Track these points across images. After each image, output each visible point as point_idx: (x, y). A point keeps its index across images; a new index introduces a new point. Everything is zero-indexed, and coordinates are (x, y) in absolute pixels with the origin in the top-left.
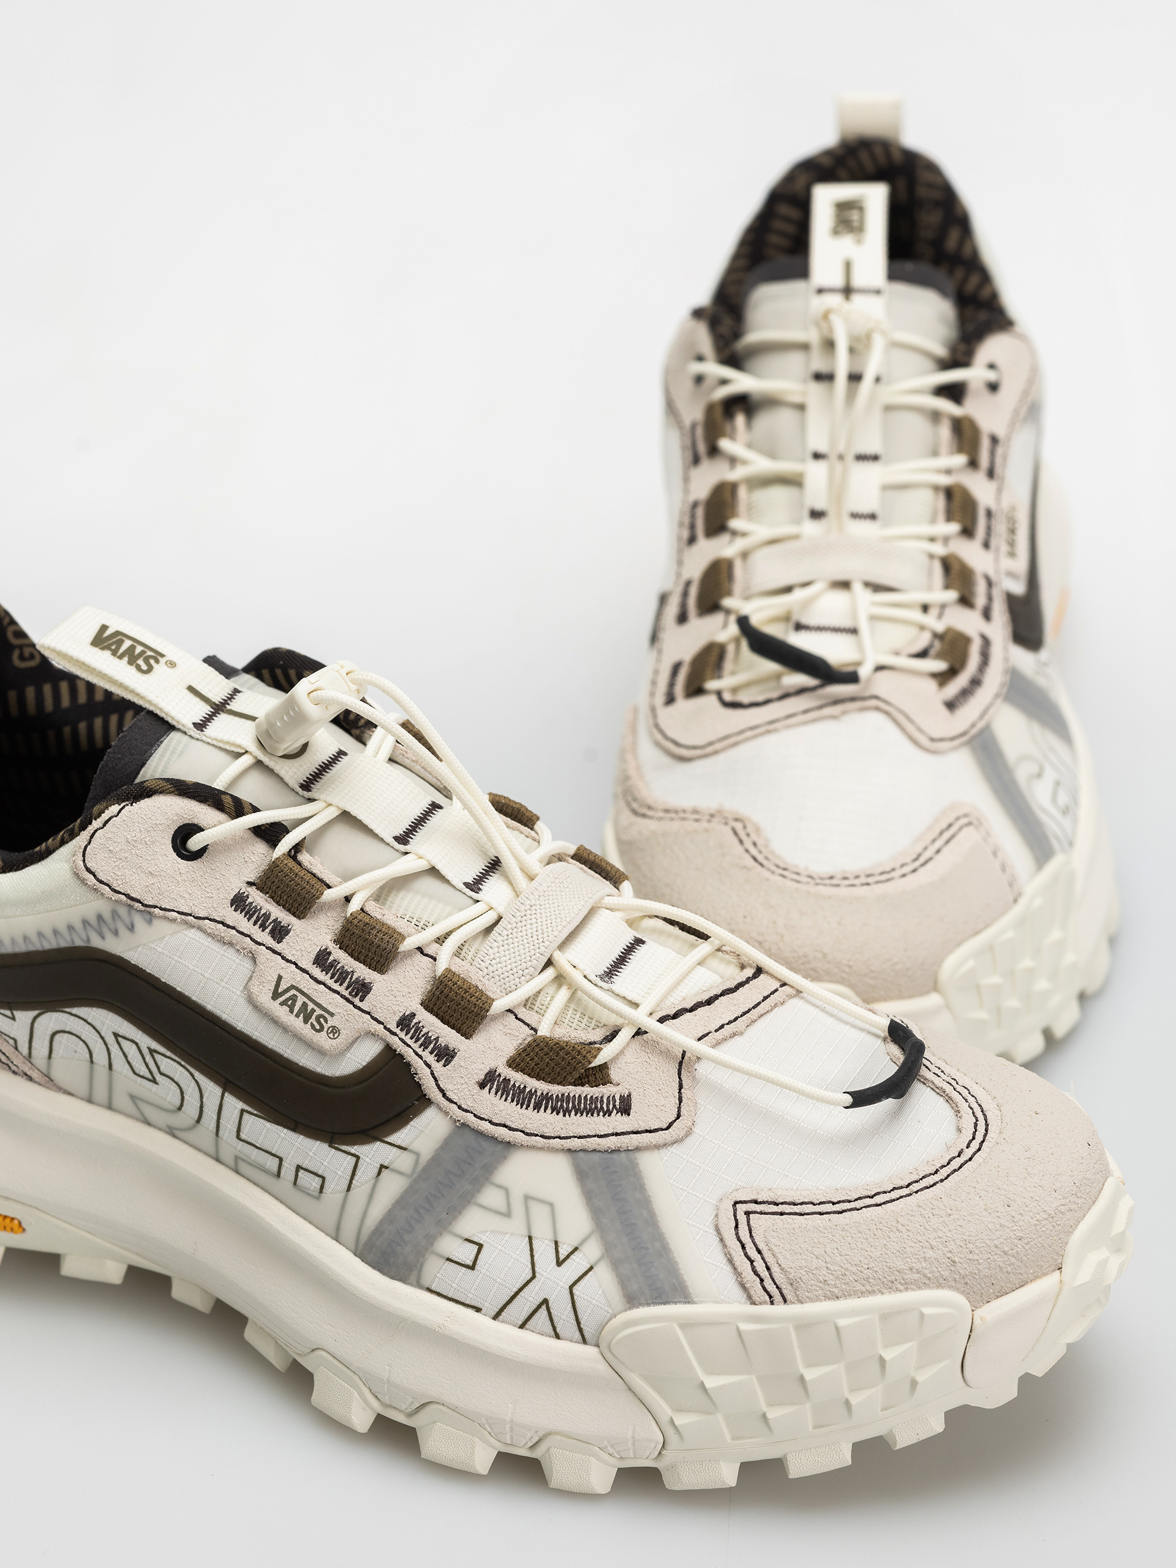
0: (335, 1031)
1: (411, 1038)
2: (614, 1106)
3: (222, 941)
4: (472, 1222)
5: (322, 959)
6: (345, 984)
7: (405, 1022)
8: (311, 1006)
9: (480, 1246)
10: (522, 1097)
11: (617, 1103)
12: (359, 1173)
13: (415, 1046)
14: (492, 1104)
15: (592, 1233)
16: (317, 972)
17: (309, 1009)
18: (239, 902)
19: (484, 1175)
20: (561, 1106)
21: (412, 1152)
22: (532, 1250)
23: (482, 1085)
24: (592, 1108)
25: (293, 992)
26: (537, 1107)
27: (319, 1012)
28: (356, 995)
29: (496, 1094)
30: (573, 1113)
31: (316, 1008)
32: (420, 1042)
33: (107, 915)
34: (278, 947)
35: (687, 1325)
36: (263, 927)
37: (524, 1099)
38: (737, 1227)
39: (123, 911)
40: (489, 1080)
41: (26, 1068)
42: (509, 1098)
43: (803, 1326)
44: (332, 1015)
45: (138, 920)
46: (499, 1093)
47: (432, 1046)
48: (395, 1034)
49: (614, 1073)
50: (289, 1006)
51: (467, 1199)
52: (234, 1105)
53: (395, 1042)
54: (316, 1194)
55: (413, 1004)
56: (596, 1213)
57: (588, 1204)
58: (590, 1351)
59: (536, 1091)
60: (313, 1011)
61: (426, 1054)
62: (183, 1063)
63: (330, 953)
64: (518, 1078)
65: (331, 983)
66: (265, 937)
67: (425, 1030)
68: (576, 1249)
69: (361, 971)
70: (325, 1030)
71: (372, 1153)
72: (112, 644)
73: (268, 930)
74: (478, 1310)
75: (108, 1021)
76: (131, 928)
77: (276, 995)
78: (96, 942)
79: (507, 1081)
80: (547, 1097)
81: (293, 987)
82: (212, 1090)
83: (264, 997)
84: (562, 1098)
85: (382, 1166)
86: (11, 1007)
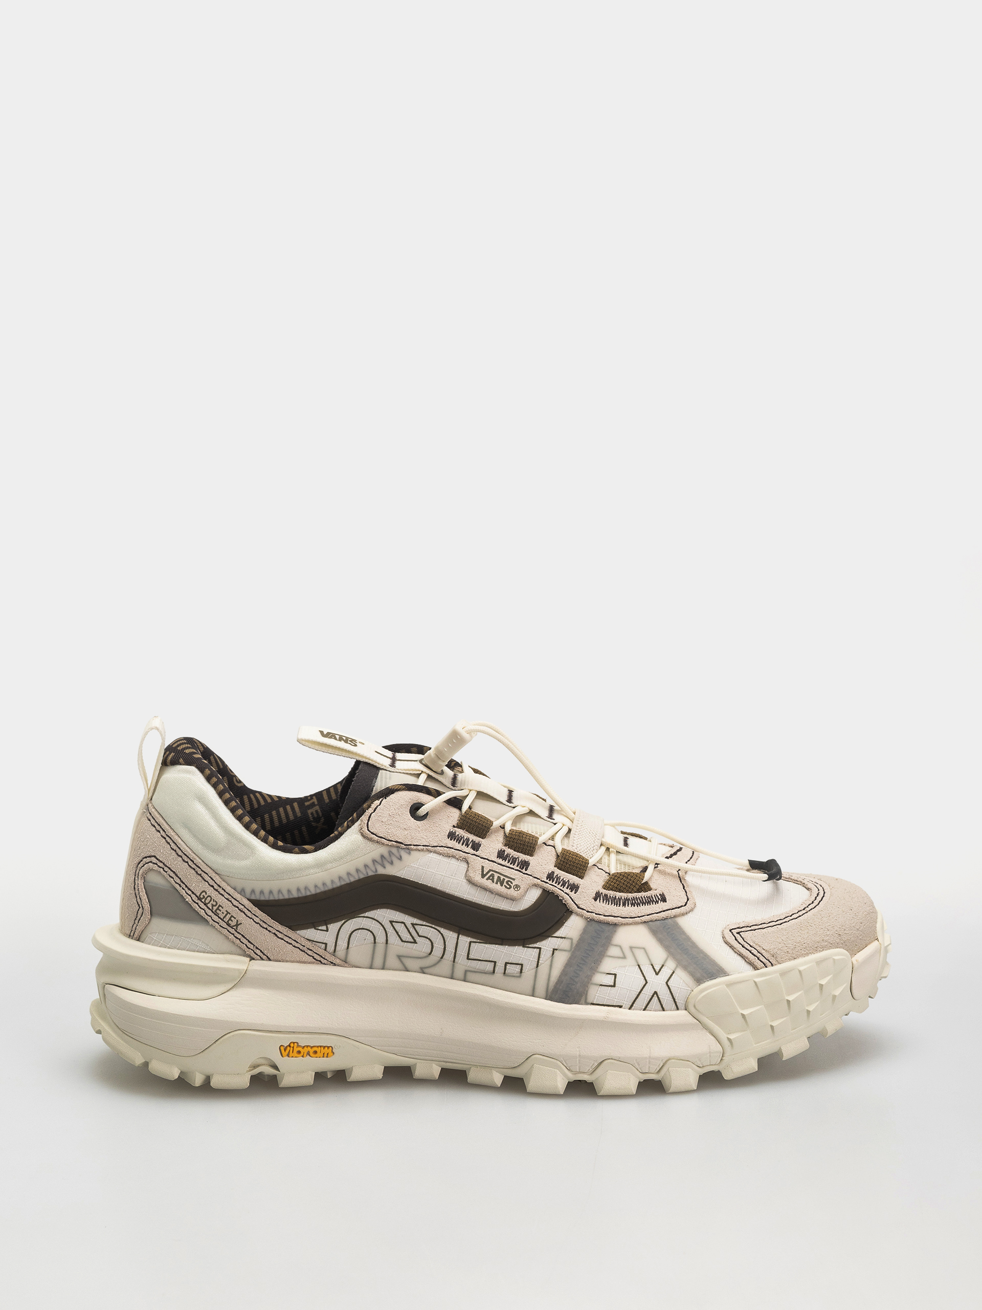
0: (517, 886)
1: (556, 883)
2: (659, 899)
3: (448, 856)
4: (608, 965)
5: (501, 854)
6: (516, 864)
7: (550, 876)
8: (502, 877)
9: (615, 975)
10: (616, 902)
11: (659, 897)
12: (542, 956)
13: (559, 886)
14: (603, 907)
15: (668, 957)
16: (500, 861)
17: (502, 879)
18: (451, 836)
19: (608, 942)
20: (635, 903)
21: (568, 938)
22: (641, 971)
23: (595, 900)
24: (649, 901)
25: (491, 873)
26: (624, 905)
27: (507, 879)
28: (523, 868)
29: (603, 902)
30: (641, 905)
31: (505, 878)
32: (561, 884)
33: (386, 855)
34: (477, 853)
35: (729, 985)
36: (467, 845)
37: (617, 902)
38: (736, 939)
39: (394, 850)
40: (597, 896)
41: (332, 959)
42: (610, 903)
43: (783, 974)
44: (514, 879)
45: (403, 854)
46: (605, 901)
47: (567, 884)
48: (547, 883)
49: (652, 885)
50: (491, 879)
51: (602, 955)
52: (465, 940)
53: (548, 887)
54: (518, 975)
55: (551, 868)
56: (667, 948)
57: (661, 945)
58: (682, 1012)
59: (621, 898)
60: (504, 879)
61: (565, 889)
62: (433, 926)
63: (504, 851)
64: (611, 893)
65: (508, 865)
66: (469, 850)
67: (562, 878)
68: (663, 966)
69: (522, 857)
70: (512, 887)
71: (547, 945)
73: (470, 846)
74: (621, 1007)
75: (385, 915)
76: (400, 858)
77: (483, 876)
78: (381, 871)
79: (606, 895)
80: (627, 900)
81: (490, 870)
82: (451, 936)
83: (477, 878)
84: (633, 899)
85: (554, 950)
86: (326, 922)
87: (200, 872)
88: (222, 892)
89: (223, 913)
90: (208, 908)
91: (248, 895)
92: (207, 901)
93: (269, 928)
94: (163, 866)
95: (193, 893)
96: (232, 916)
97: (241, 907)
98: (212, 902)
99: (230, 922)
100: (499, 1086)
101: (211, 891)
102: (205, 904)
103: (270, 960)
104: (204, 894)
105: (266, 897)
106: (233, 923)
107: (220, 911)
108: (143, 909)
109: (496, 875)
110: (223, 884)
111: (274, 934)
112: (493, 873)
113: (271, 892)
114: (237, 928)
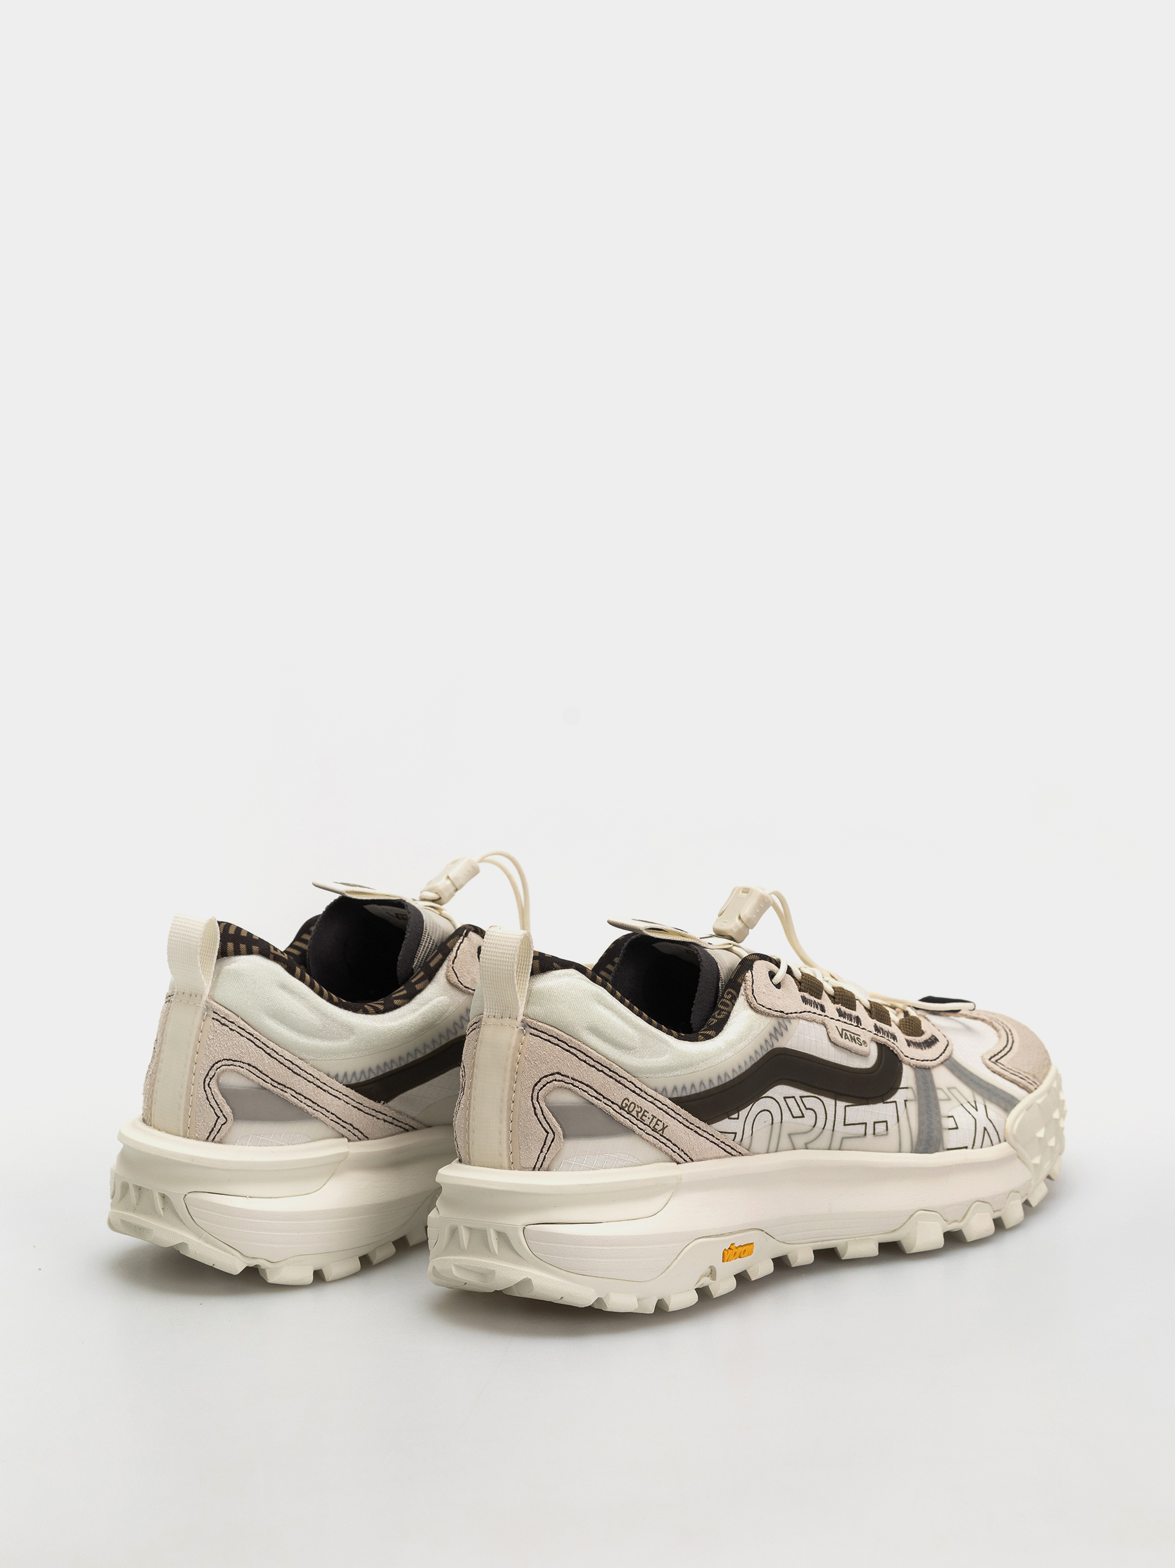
1: (882, 1035)
2: (934, 1039)
3: (810, 1021)
4: (944, 1108)
5: (840, 1013)
6: (853, 1020)
7: (875, 1029)
9: (953, 1117)
12: (899, 1109)
13: (885, 1037)
14: (916, 1053)
18: (804, 1000)
19: (933, 1086)
20: (927, 1045)
21: (910, 1088)
22: (966, 1109)
23: (908, 1046)
24: (932, 1042)
26: (922, 1048)
28: (858, 1024)
33: (776, 1027)
34: (826, 1014)
35: (1027, 1111)
36: (817, 1007)
37: (918, 1046)
38: (999, 1068)
39: (781, 1021)
40: (907, 1043)
41: (739, 1148)
42: (915, 1048)
45: (787, 1023)
47: (888, 1035)
48: (877, 1035)
49: (922, 1027)
51: (936, 1099)
52: (841, 1104)
53: (879, 1039)
54: (885, 1132)
55: (872, 1020)
56: (967, 1085)
57: (962, 1083)
58: (1004, 1145)
62: (816, 1095)
63: (840, 1009)
64: (911, 1038)
65: (848, 1022)
66: (820, 1012)
67: (884, 1030)
68: (975, 1101)
69: (853, 1012)
71: (899, 1096)
73: (819, 1008)
74: (966, 1148)
75: (780, 1091)
76: (786, 1028)
78: (777, 1045)
79: (910, 1041)
80: (922, 1043)
82: (829, 1102)
84: (925, 1042)
85: (905, 1101)
86: (738, 1110)
87: (619, 1079)
88: (645, 1096)
89: (649, 1118)
90: (633, 1116)
91: (669, 1095)
92: (631, 1109)
93: (691, 1126)
94: (572, 1081)
95: (613, 1103)
96: (658, 1120)
97: (665, 1108)
98: (636, 1109)
99: (657, 1127)
100: (878, 1254)
101: (633, 1097)
102: (629, 1113)
103: (692, 1161)
104: (626, 1101)
105: (689, 1092)
106: (659, 1128)
107: (646, 1116)
108: (554, 1133)
110: (644, 1087)
111: (695, 1132)
113: (693, 1086)
114: (663, 1133)
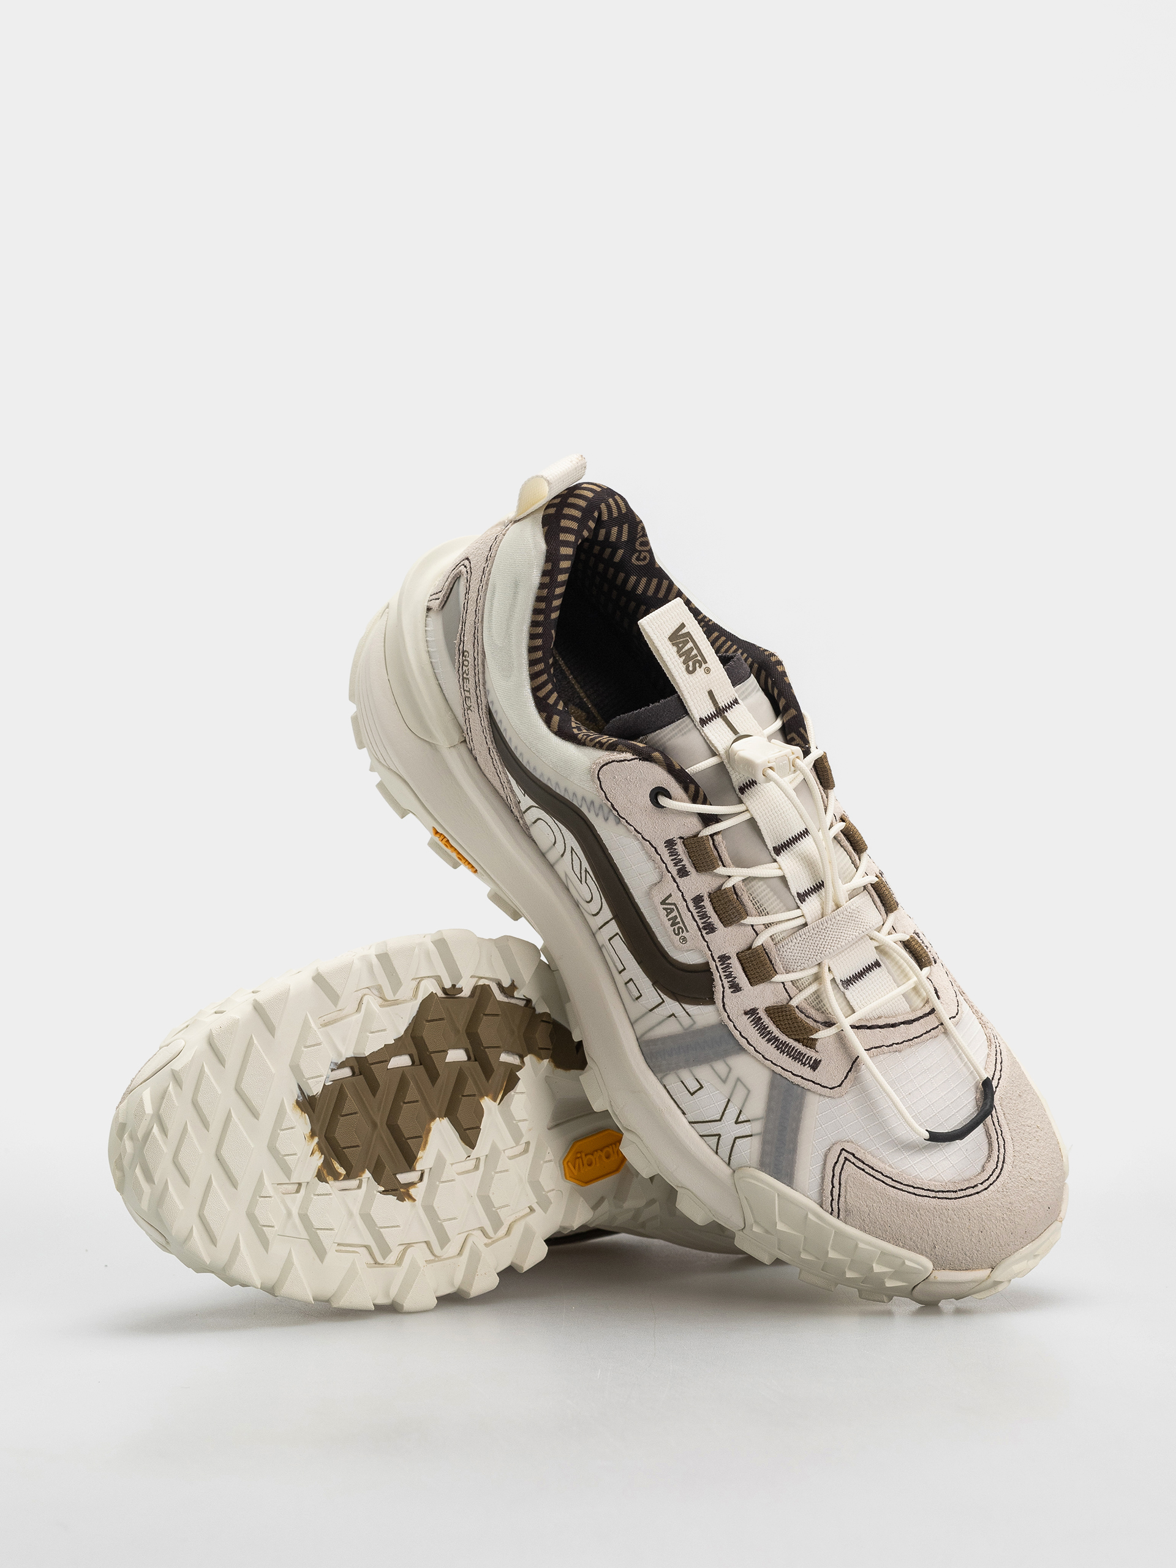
0: (684, 939)
1: (722, 969)
2: (809, 1063)
3: (650, 857)
4: (704, 1073)
5: (698, 900)
6: (703, 921)
7: (724, 958)
8: (679, 919)
9: (702, 1087)
10: (763, 1031)
11: (811, 1062)
12: (660, 1008)
13: (722, 974)
14: (745, 1025)
15: (762, 1118)
16: (691, 905)
18: (670, 844)
19: (723, 1055)
20: (782, 1047)
21: (692, 1019)
22: (726, 1106)
23: (746, 1013)
24: (798, 1057)
25: (673, 907)
26: (769, 1041)
27: (681, 925)
28: (705, 929)
29: (751, 1022)
30: (786, 1054)
31: (681, 922)
32: (725, 974)
33: (597, 805)
34: (678, 879)
35: (781, 1196)
36: (676, 865)
37: (763, 1033)
38: (836, 1163)
39: (606, 810)
40: (752, 1012)
41: (518, 815)
42: (756, 1028)
43: (839, 1233)
44: (687, 931)
45: (611, 817)
46: (753, 1023)
47: (730, 979)
48: (715, 961)
49: (818, 1046)
50: (667, 912)
51: (707, 1060)
52: (613, 928)
53: (712, 965)
54: (633, 998)
55: (732, 951)
56: (769, 1109)
57: (767, 1103)
58: (727, 1171)
59: (772, 1032)
60: (679, 923)
61: (725, 981)
62: (600, 890)
63: (703, 901)
64: (766, 1020)
65: (696, 915)
66: (674, 870)
67: (731, 970)
68: (749, 1121)
69: (715, 919)
70: (680, 936)
71: (672, 1006)
72: (680, 643)
73: (677, 868)
74: (684, 1113)
75: (572, 840)
76: (606, 819)
77: (663, 903)
79: (760, 1019)
80: (776, 1039)
81: (675, 904)
82: (607, 914)
84: (784, 1044)
85: (673, 1015)
86: (527, 791)
87: (476, 639)
88: (476, 672)
91: (488, 699)
93: (488, 740)
95: (463, 642)
97: (479, 700)
101: (471, 660)
103: (475, 760)
109: (675, 913)
110: (480, 668)
112: (674, 908)
